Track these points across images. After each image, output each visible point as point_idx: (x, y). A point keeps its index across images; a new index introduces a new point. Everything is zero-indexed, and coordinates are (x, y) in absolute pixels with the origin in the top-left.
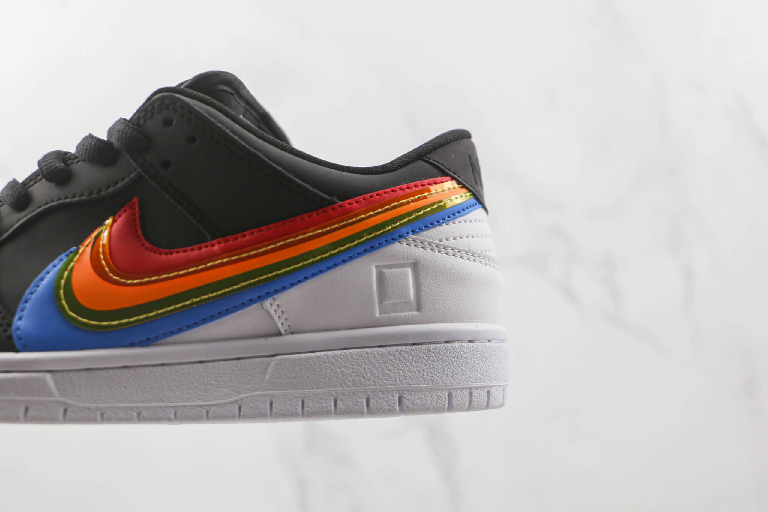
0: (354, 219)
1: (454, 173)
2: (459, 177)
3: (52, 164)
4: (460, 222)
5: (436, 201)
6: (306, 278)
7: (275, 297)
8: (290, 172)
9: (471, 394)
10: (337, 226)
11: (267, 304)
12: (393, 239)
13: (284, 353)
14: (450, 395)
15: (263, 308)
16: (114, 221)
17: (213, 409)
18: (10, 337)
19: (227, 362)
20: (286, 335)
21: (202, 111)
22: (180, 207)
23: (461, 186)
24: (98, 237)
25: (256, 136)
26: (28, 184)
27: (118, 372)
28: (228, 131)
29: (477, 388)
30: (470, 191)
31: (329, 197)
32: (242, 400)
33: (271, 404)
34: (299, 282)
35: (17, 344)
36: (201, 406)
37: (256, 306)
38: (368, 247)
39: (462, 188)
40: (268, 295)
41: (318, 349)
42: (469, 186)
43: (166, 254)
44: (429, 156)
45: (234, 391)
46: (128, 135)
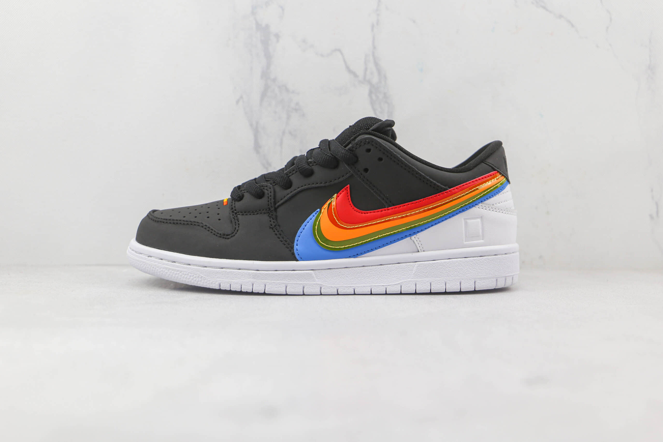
0: (456, 197)
1: (498, 169)
2: (500, 170)
3: (305, 166)
4: (501, 194)
5: (492, 186)
6: (432, 225)
7: (417, 234)
8: (427, 176)
9: (506, 279)
10: (448, 201)
11: (413, 237)
12: (472, 206)
13: (421, 261)
14: (497, 280)
15: (411, 239)
16: (338, 196)
17: (388, 287)
18: (293, 254)
19: (394, 265)
20: (421, 252)
21: (386, 146)
22: (372, 191)
23: (501, 175)
24: (330, 204)
25: (409, 156)
26: (288, 174)
27: (343, 269)
28: (399, 156)
29: (508, 276)
30: (505, 177)
31: (445, 187)
32: (402, 283)
33: (416, 285)
34: (429, 227)
35: (297, 257)
36: (383, 286)
37: (408, 239)
38: (461, 210)
39: (502, 176)
40: (415, 233)
41: (437, 259)
42: (505, 175)
43: (365, 213)
44: (486, 160)
45: (398, 279)
46: (348, 157)
